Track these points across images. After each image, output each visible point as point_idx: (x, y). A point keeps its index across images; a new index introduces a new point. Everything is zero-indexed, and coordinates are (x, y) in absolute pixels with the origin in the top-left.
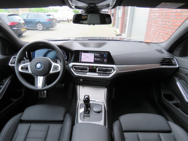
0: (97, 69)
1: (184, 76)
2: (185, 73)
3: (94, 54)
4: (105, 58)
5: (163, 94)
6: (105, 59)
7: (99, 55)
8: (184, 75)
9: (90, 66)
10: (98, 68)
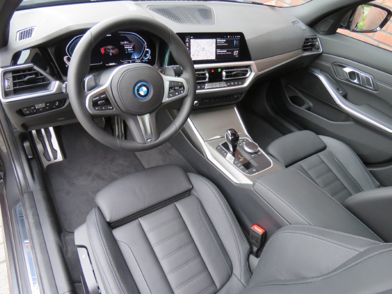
0: (224, 74)
1: (330, 67)
2: (332, 62)
3: (215, 40)
4: (236, 47)
5: (289, 97)
6: (236, 50)
7: (225, 42)
8: (329, 65)
9: (209, 70)
10: (225, 72)
